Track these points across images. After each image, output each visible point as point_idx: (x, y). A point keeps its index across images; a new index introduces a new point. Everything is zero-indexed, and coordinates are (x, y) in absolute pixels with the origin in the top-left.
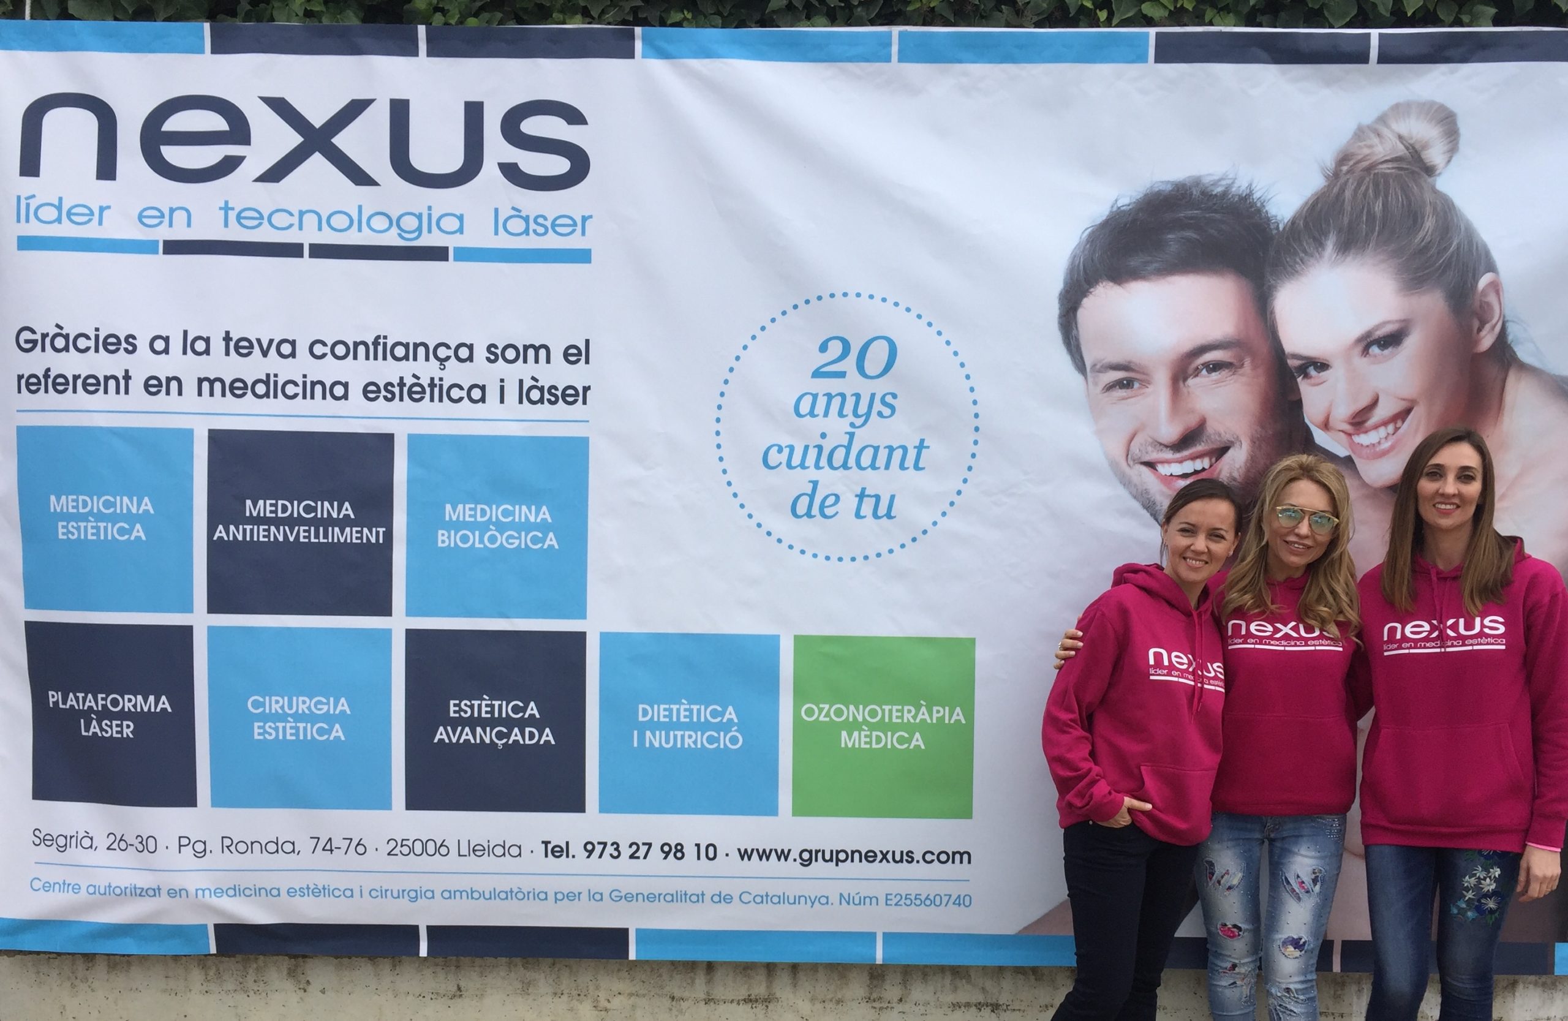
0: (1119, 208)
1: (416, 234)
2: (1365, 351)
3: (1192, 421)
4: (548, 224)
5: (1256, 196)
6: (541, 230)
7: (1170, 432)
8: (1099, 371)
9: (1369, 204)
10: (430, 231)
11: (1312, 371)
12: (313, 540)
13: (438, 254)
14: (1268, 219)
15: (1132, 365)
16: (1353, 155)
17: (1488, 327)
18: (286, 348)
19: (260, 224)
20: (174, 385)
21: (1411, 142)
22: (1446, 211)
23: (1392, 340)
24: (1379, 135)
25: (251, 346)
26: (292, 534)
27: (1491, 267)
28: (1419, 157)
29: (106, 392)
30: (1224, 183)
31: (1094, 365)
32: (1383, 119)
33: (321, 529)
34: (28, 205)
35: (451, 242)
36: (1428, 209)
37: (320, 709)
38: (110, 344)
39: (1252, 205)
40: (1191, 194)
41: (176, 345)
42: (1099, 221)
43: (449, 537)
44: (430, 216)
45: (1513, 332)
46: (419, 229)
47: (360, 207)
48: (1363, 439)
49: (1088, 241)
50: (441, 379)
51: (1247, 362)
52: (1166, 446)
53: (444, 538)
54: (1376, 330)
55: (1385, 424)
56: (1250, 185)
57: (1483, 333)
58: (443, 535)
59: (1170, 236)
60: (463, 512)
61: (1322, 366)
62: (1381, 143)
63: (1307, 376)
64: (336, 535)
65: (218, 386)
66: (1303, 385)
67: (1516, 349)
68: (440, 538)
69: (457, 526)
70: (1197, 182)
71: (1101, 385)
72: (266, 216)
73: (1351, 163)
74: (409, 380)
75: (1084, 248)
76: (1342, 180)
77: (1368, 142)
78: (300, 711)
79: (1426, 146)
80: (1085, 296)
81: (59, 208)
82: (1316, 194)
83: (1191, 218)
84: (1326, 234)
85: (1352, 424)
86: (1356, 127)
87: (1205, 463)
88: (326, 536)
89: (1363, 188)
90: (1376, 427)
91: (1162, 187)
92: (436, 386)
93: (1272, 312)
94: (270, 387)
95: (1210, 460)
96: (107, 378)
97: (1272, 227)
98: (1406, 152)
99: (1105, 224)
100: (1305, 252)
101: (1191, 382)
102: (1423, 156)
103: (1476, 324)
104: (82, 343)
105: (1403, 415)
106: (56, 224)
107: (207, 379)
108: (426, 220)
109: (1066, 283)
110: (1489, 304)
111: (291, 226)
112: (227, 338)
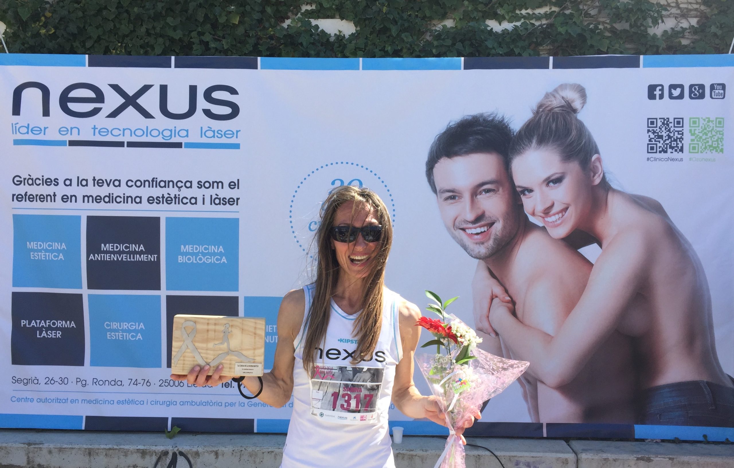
0: (450, 126)
1: (170, 137)
2: (548, 184)
3: (480, 212)
4: (223, 133)
5: (505, 121)
6: (220, 136)
7: (471, 217)
8: (442, 193)
9: (550, 124)
10: (175, 136)
11: (526, 193)
12: (128, 260)
13: (178, 145)
14: (510, 131)
15: (455, 191)
16: (544, 104)
17: (597, 175)
18: (117, 183)
19: (107, 134)
20: (74, 198)
21: (567, 100)
22: (581, 129)
23: (558, 180)
24: (555, 97)
25: (103, 182)
26: (120, 257)
27: (597, 152)
28: (571, 106)
29: (47, 201)
30: (492, 116)
31: (440, 190)
32: (556, 90)
33: (132, 255)
34: (16, 127)
35: (183, 141)
36: (574, 127)
37: (132, 328)
38: (48, 182)
39: (504, 124)
40: (479, 120)
41: (74, 182)
42: (442, 131)
43: (183, 259)
44: (175, 130)
45: (608, 177)
46: (171, 135)
47: (147, 127)
48: (549, 219)
49: (438, 140)
50: (179, 195)
51: (501, 189)
52: (470, 222)
53: (181, 259)
54: (552, 176)
55: (558, 213)
56: (503, 116)
57: (595, 177)
58: (180, 258)
59: (471, 138)
60: (188, 248)
61: (531, 191)
62: (555, 100)
63: (524, 194)
64: (137, 257)
65: (91, 198)
66: (524, 199)
67: (610, 184)
68: (179, 259)
69: (186, 254)
70: (482, 115)
71: (443, 198)
72: (110, 131)
73: (543, 108)
74: (166, 196)
75: (436, 143)
76: (540, 115)
77: (550, 99)
78: (124, 328)
79: (573, 101)
80: (436, 163)
81: (28, 128)
82: (529, 120)
83: (479, 130)
84: (532, 137)
85: (544, 213)
86: (545, 93)
87: (485, 229)
88: (134, 258)
89: (548, 118)
90: (554, 215)
91: (468, 118)
92: (177, 198)
93: (511, 169)
94: (111, 199)
95: (487, 227)
96: (47, 196)
97: (512, 133)
98: (565, 103)
99: (445, 133)
100: (524, 144)
101: (478, 197)
102: (572, 105)
103: (592, 174)
104: (38, 182)
105: (566, 209)
106: (26, 134)
107: (87, 196)
108: (173, 132)
109: (428, 158)
110: (597, 167)
111: (120, 135)
112: (94, 179)
